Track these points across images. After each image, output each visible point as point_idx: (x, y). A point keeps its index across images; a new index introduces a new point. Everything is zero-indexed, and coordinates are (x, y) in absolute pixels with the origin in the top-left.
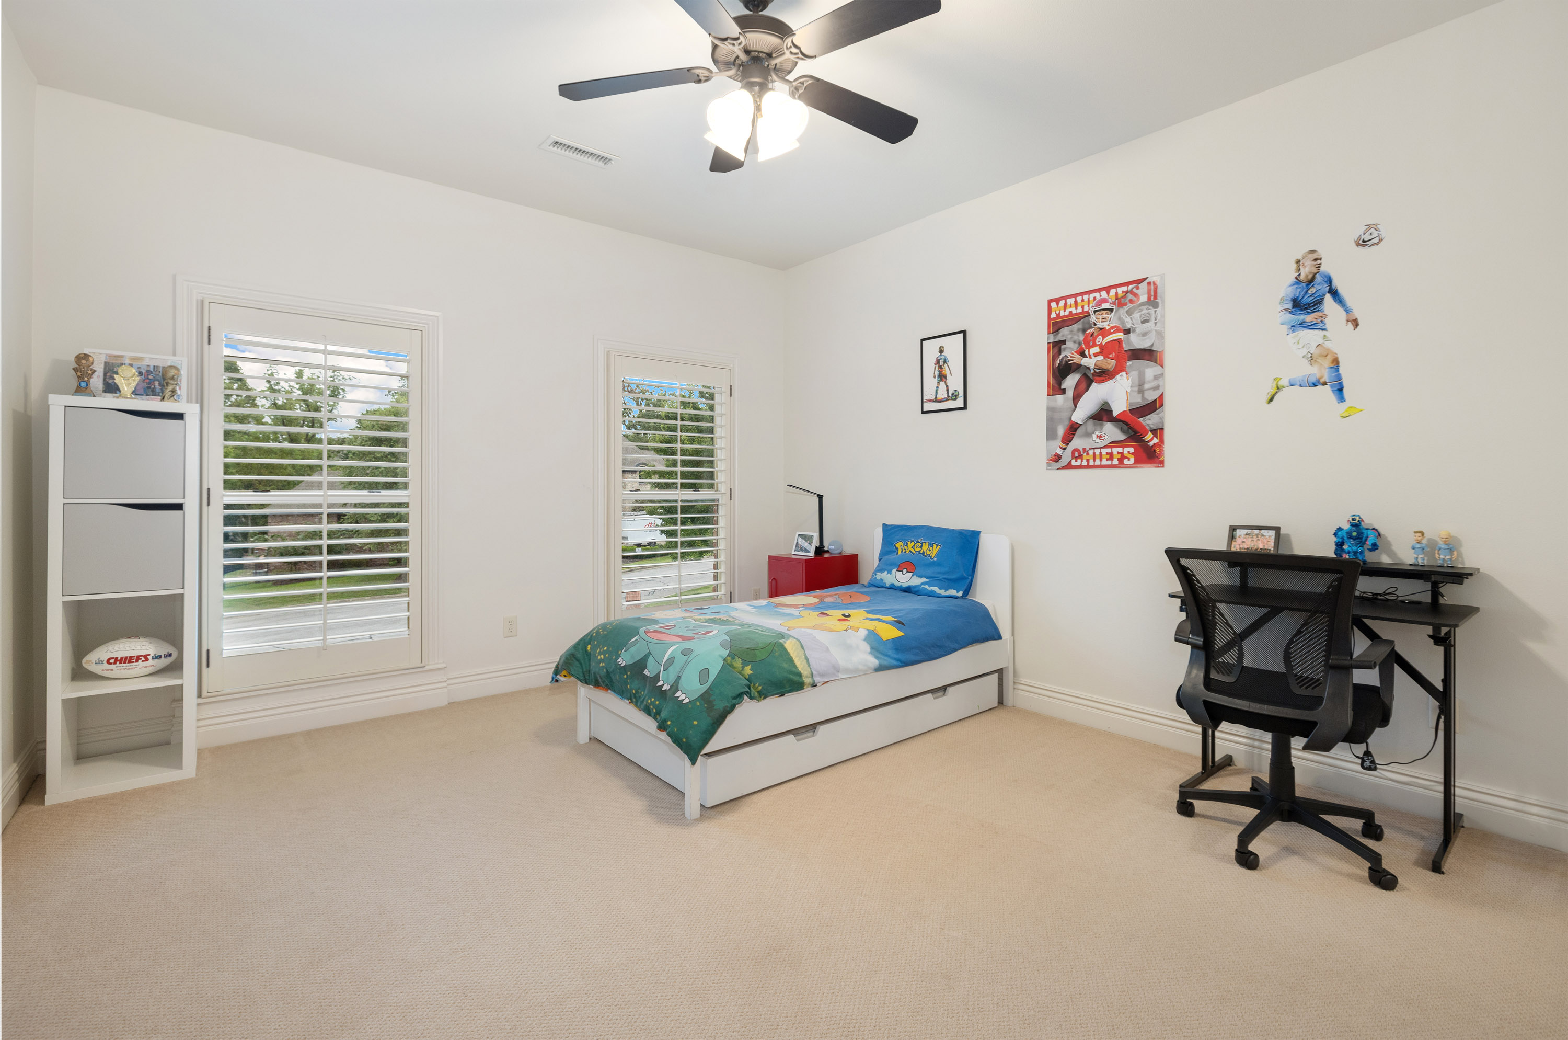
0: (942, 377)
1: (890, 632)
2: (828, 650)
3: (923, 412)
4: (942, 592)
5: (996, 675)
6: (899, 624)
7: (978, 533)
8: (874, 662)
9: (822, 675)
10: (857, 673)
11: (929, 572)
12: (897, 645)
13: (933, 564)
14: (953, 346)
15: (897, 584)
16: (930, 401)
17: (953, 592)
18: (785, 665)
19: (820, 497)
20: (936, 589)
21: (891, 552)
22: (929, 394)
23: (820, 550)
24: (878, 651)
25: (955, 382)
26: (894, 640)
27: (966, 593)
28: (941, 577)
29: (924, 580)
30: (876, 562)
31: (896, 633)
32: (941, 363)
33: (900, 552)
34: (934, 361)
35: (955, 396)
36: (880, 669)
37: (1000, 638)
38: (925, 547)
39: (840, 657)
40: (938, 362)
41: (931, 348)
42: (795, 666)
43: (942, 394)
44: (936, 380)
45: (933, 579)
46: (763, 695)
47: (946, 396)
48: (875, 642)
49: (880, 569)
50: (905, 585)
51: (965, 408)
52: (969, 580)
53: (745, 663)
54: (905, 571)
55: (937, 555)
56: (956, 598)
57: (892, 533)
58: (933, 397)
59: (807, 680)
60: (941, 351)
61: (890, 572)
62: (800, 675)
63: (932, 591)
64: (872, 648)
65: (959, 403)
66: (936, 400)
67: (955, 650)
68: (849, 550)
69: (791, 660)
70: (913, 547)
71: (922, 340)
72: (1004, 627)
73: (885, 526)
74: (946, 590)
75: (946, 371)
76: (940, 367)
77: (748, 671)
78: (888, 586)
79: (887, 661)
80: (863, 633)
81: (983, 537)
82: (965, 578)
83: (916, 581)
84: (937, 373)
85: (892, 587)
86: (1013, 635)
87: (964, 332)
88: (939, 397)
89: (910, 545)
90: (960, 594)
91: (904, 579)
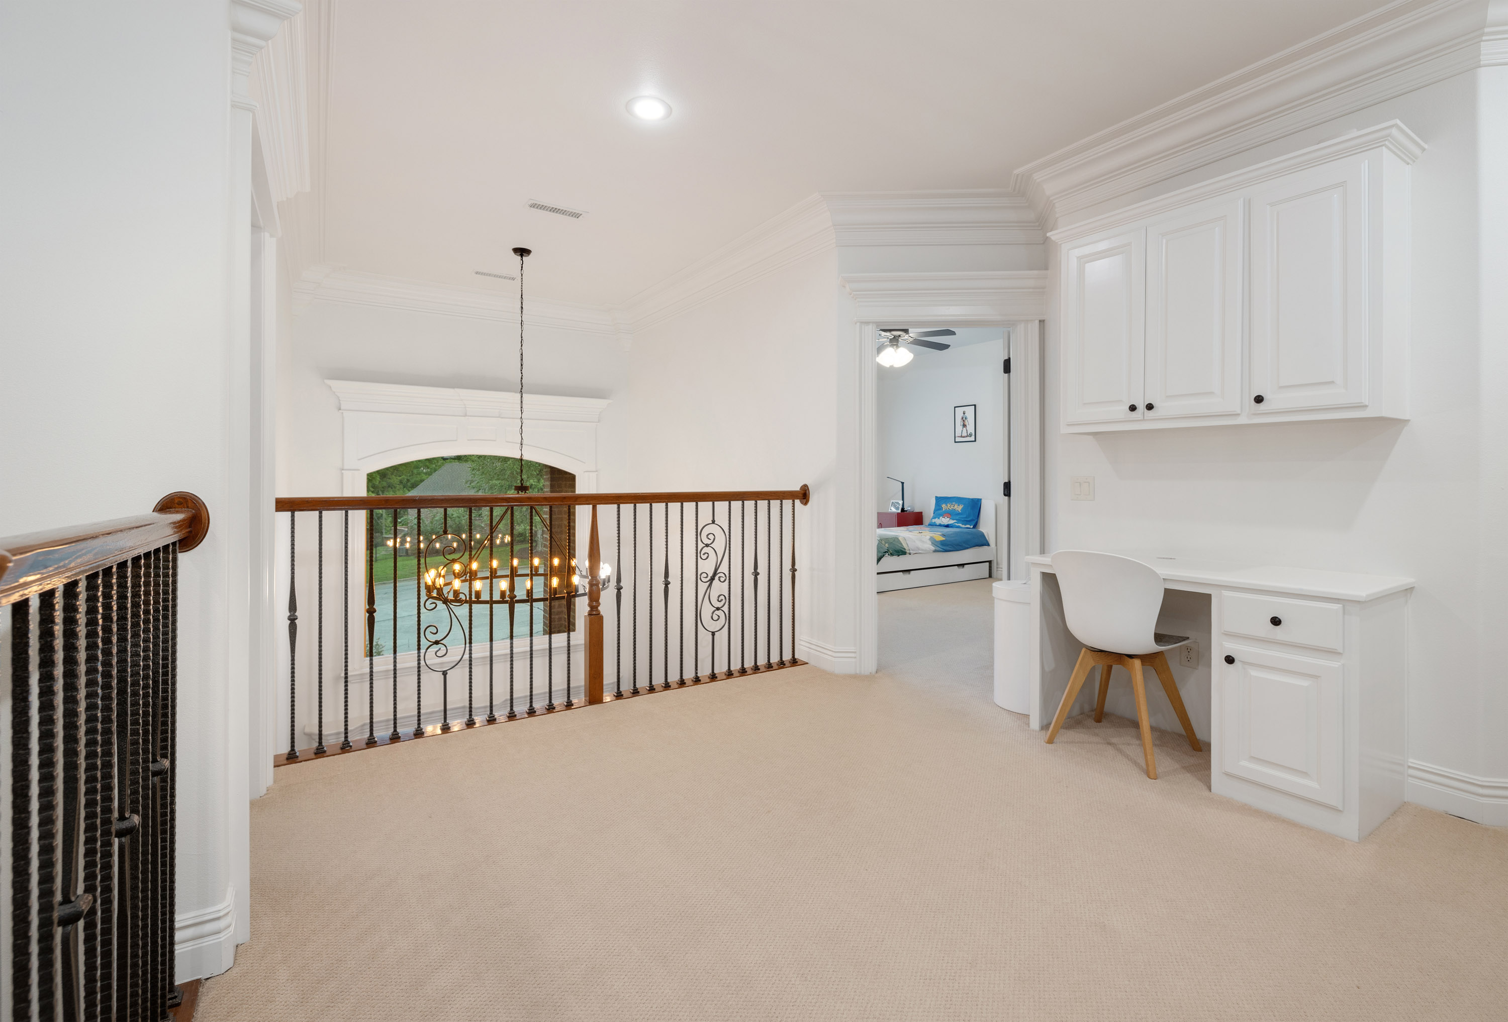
0: (964, 426)
1: (940, 538)
2: (914, 542)
3: (955, 442)
4: (963, 526)
5: (988, 563)
6: (943, 535)
7: (981, 499)
8: (933, 548)
9: (912, 550)
10: (926, 552)
11: (957, 517)
12: (942, 543)
13: (959, 514)
14: (970, 411)
15: (942, 523)
16: (959, 437)
17: (968, 526)
18: (899, 545)
19: (903, 483)
20: (960, 525)
21: (940, 509)
22: (958, 433)
23: (903, 510)
24: (935, 545)
25: (971, 429)
26: (941, 541)
27: (975, 527)
28: (963, 519)
29: (955, 521)
30: (932, 515)
31: (943, 539)
32: (964, 419)
33: (944, 510)
34: (961, 418)
35: (970, 435)
36: (935, 551)
37: (988, 545)
38: (956, 507)
39: (919, 544)
40: (962, 418)
41: (959, 411)
42: (903, 545)
43: (964, 434)
44: (962, 427)
45: (959, 521)
46: (892, 555)
47: (966, 435)
48: (934, 542)
49: (934, 518)
50: (946, 524)
51: (975, 441)
52: (976, 521)
53: (886, 543)
54: (946, 517)
55: (961, 510)
56: (970, 528)
57: (940, 500)
58: (960, 435)
59: (908, 552)
60: (964, 413)
61: (939, 518)
62: (905, 549)
63: (959, 526)
64: (932, 543)
65: (972, 438)
66: (962, 437)
67: (968, 548)
68: (917, 510)
69: (901, 544)
70: (950, 507)
71: (955, 407)
72: (992, 541)
73: (936, 497)
74: (965, 525)
75: (966, 423)
76: (964, 421)
77: (887, 545)
78: (938, 524)
79: (938, 549)
80: (928, 537)
81: (983, 501)
82: (974, 520)
83: (951, 522)
84: (962, 424)
85: (940, 525)
86: (996, 545)
87: (975, 405)
88: (963, 435)
89: (949, 505)
90: (972, 527)
91: (945, 521)
